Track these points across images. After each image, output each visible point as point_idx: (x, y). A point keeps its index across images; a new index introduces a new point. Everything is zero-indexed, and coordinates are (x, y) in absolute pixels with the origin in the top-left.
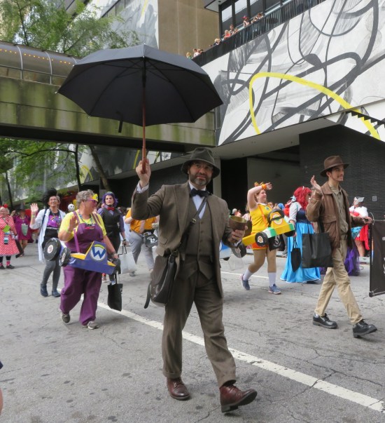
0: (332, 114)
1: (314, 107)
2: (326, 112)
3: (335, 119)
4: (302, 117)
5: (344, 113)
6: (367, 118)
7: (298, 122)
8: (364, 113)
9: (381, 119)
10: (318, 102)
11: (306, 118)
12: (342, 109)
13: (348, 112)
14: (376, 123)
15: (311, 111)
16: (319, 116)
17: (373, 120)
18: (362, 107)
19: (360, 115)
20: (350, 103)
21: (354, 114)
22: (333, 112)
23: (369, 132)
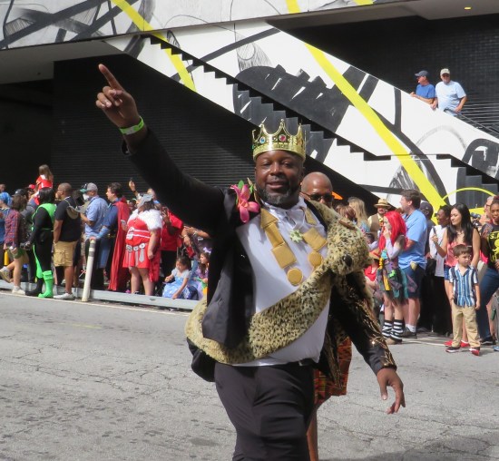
0: (115, 36)
1: (86, 18)
2: (106, 30)
3: (121, 46)
4: (61, 33)
5: (138, 38)
6: (176, 50)
7: (53, 41)
8: (171, 42)
9: (199, 57)
10: (93, 11)
11: (70, 35)
12: (135, 30)
13: (145, 35)
14: (191, 62)
15: (79, 26)
16: (94, 35)
17: (186, 56)
18: (170, 32)
19: (165, 45)
20: (149, 21)
21: (155, 40)
22: (118, 33)
23: (177, 76)
